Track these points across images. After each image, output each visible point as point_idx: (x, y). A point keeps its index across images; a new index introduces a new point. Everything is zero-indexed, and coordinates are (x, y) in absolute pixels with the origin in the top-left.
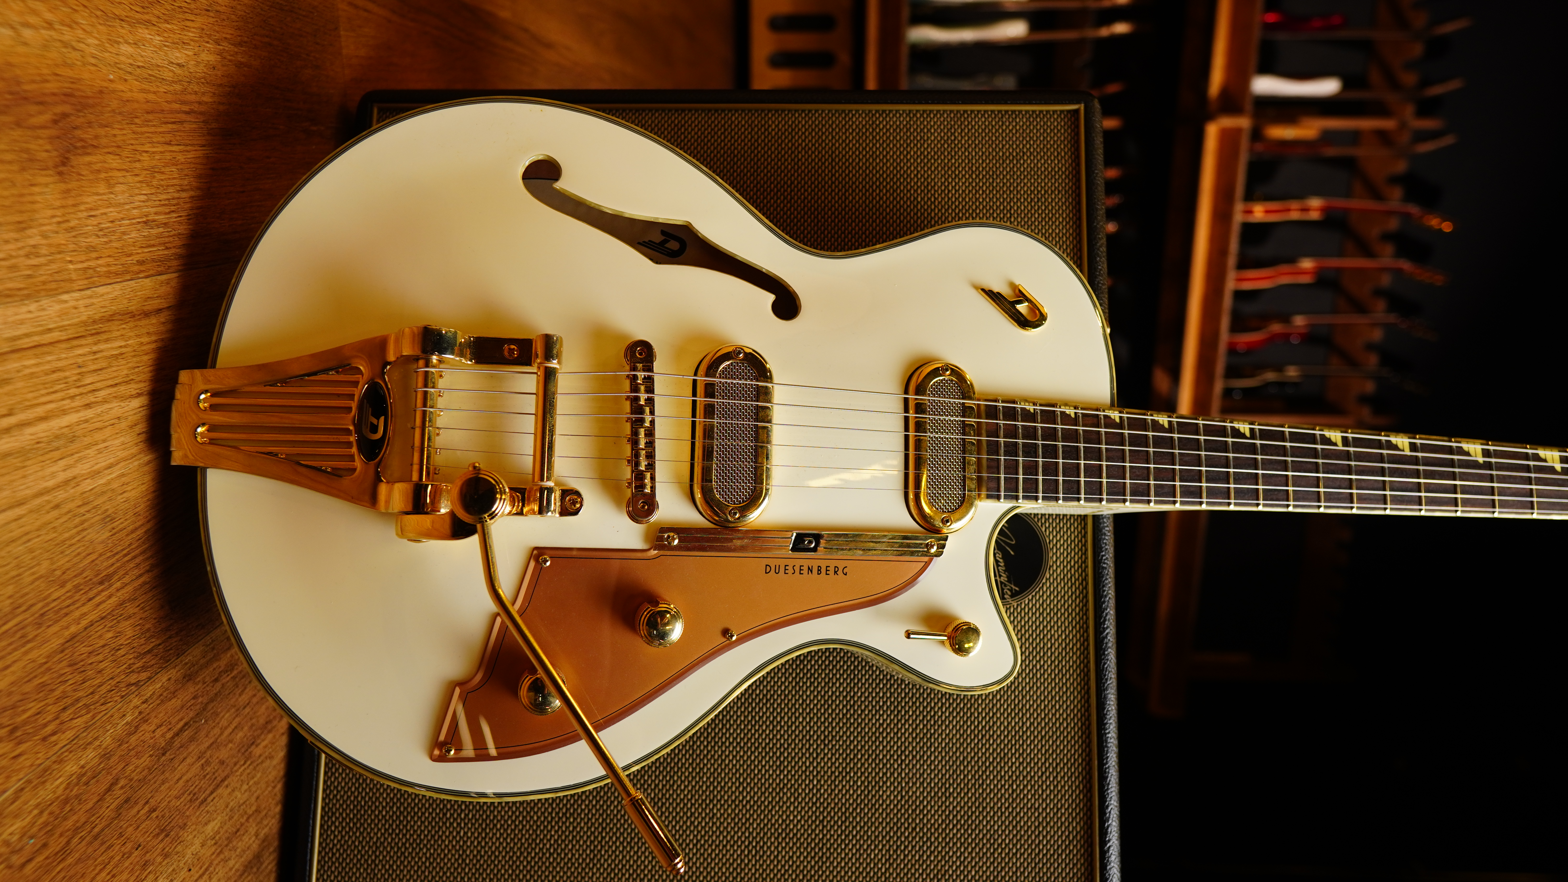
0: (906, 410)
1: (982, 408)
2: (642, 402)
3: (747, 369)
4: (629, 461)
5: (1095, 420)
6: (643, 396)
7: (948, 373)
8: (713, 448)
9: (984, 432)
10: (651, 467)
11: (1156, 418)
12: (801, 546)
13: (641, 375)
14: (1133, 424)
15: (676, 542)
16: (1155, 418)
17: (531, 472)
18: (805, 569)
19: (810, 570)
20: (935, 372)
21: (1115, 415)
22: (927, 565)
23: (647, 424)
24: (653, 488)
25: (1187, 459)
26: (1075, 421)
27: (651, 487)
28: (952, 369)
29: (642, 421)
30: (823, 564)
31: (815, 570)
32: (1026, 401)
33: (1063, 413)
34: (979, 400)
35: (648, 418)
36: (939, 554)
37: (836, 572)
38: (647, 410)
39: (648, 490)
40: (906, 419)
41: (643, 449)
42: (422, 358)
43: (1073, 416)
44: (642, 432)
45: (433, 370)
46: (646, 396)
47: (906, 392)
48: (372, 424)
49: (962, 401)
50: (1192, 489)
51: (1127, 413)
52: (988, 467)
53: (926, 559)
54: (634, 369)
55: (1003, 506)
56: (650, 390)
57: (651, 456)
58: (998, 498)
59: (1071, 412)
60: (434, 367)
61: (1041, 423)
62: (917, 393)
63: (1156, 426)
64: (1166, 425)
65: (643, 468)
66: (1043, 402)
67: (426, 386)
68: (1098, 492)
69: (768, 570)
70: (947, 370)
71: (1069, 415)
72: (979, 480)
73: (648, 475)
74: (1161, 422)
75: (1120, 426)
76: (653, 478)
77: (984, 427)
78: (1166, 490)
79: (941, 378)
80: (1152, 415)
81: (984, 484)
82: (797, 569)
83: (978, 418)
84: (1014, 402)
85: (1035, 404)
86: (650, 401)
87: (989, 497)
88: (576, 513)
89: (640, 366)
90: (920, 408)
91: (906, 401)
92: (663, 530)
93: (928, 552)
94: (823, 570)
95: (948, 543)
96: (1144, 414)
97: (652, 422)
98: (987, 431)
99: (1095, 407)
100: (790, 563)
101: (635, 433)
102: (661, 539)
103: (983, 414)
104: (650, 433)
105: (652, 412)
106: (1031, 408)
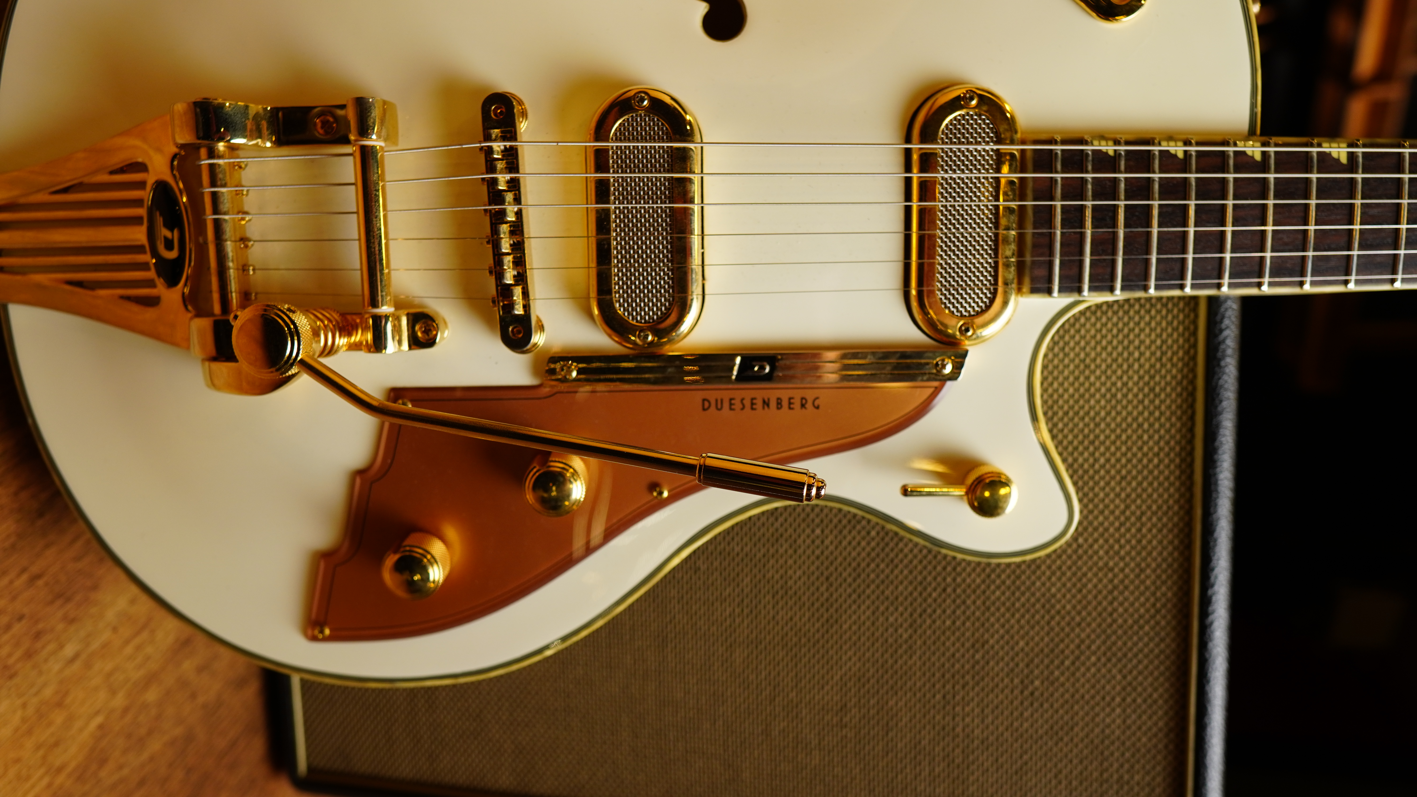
0: (908, 168)
1: (1029, 155)
2: (502, 187)
3: (658, 124)
4: (491, 272)
5: (1219, 162)
6: (503, 179)
7: (974, 103)
8: (609, 244)
9: (1030, 193)
10: (521, 278)
11: (1327, 150)
12: (750, 373)
13: (498, 146)
14: (1284, 162)
15: (574, 374)
16: (1325, 149)
17: (360, 293)
18: (759, 403)
19: (766, 403)
20: (955, 104)
21: (1254, 150)
22: (937, 391)
23: (511, 218)
24: (526, 307)
25: (1374, 211)
26: (1184, 165)
27: (524, 306)
28: (981, 98)
29: (503, 213)
30: (785, 395)
31: (773, 404)
32: (1102, 137)
33: (1165, 154)
34: (1023, 142)
35: (511, 210)
36: (954, 376)
37: (803, 406)
38: (509, 197)
39: (519, 311)
40: (908, 181)
41: (508, 254)
42: (204, 146)
43: (1181, 155)
44: (504, 228)
45: (221, 162)
46: (508, 177)
47: (908, 140)
48: (166, 238)
49: (995, 147)
50: (1379, 259)
51: (1277, 145)
52: (1035, 246)
53: (936, 384)
54: (488, 138)
55: (1058, 301)
56: (513, 166)
57: (520, 262)
58: (1049, 292)
59: (1178, 150)
60: (220, 157)
61: (1126, 172)
62: (923, 141)
63: (1327, 162)
64: (1344, 160)
65: (509, 280)
66: (1130, 137)
67: (213, 183)
68: (1215, 273)
69: (706, 404)
70: (972, 99)
71: (1175, 156)
72: (1020, 267)
73: (518, 291)
74: (1335, 155)
75: (1263, 166)
76: (526, 294)
77: (1030, 185)
78: (1332, 264)
79: (962, 112)
80: (1319, 145)
81: (1027, 272)
82: (747, 403)
83: (1022, 172)
84: (1082, 141)
85: (1117, 142)
86: (514, 185)
87: (1034, 291)
88: (430, 343)
89: (496, 132)
90: (928, 162)
91: (908, 153)
92: (554, 359)
93: (939, 372)
94: (785, 403)
95: (968, 360)
96: (1306, 145)
97: (519, 214)
98: (1035, 191)
99: (1219, 138)
100: (738, 395)
101: (495, 232)
102: (552, 372)
103: (1030, 165)
104: (517, 229)
105: (517, 200)
106: (1110, 149)
